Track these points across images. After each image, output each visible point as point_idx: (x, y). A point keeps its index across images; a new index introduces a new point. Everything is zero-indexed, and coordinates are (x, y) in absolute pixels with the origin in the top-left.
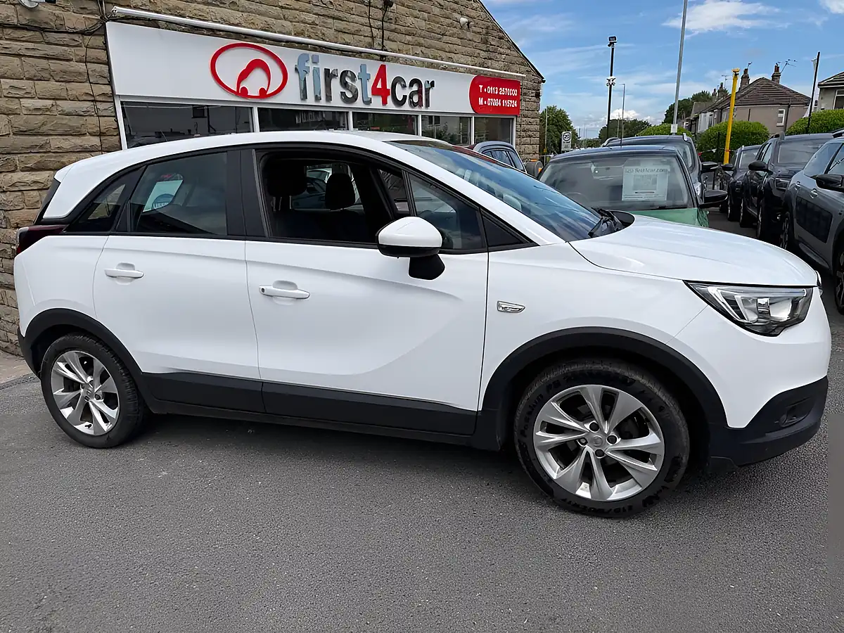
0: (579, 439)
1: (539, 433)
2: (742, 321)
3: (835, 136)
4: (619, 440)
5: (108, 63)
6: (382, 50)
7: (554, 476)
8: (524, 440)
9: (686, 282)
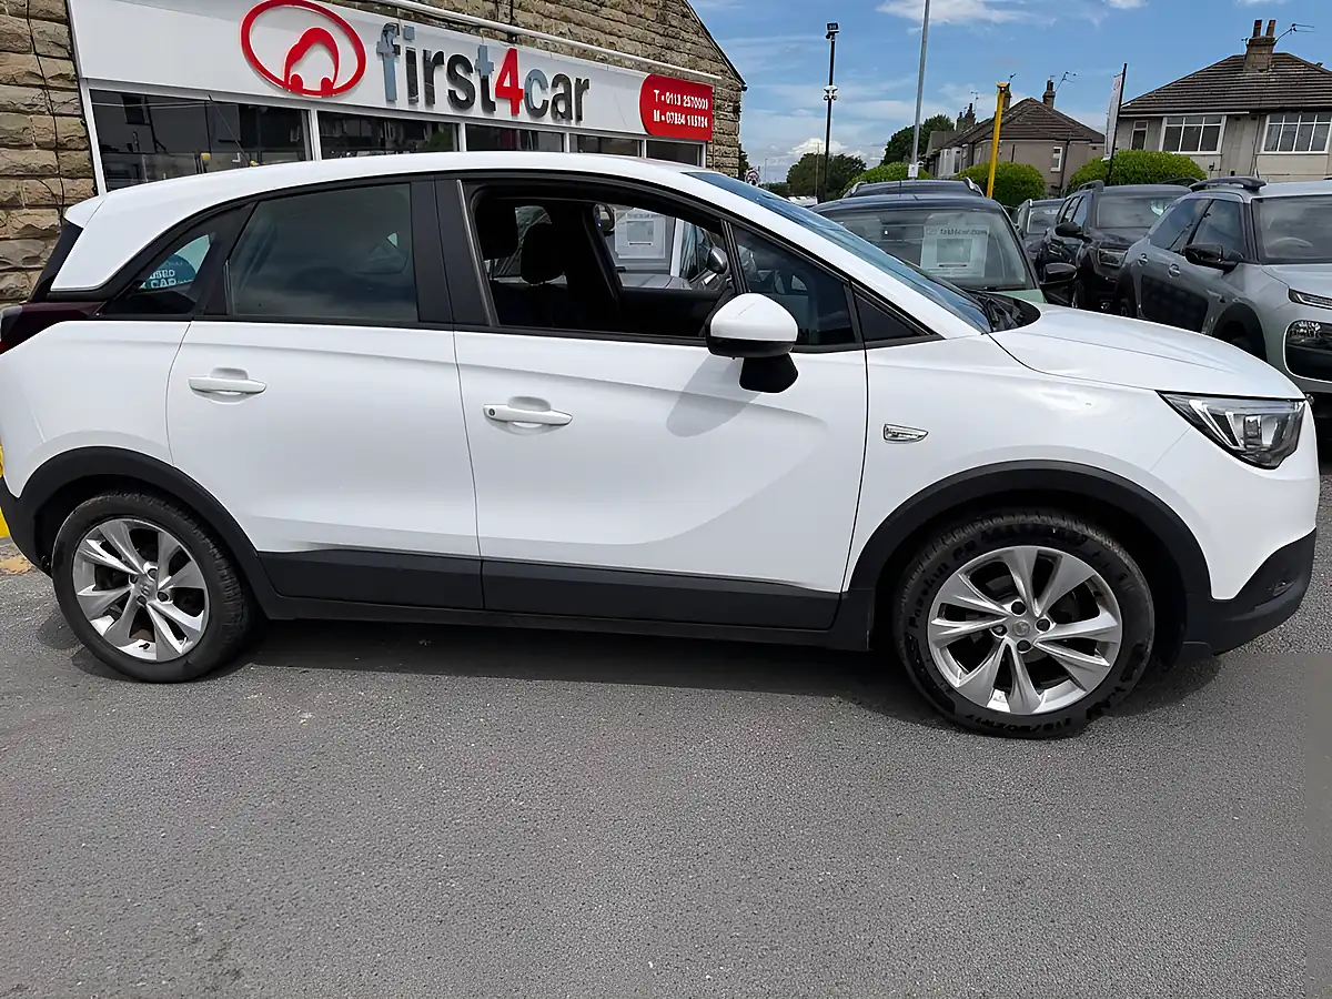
0: (994, 627)
1: (937, 622)
2: (1234, 447)
3: (1194, 189)
4: (1053, 625)
5: (67, 21)
6: (510, 24)
7: (956, 683)
8: (915, 632)
9: (1160, 393)
